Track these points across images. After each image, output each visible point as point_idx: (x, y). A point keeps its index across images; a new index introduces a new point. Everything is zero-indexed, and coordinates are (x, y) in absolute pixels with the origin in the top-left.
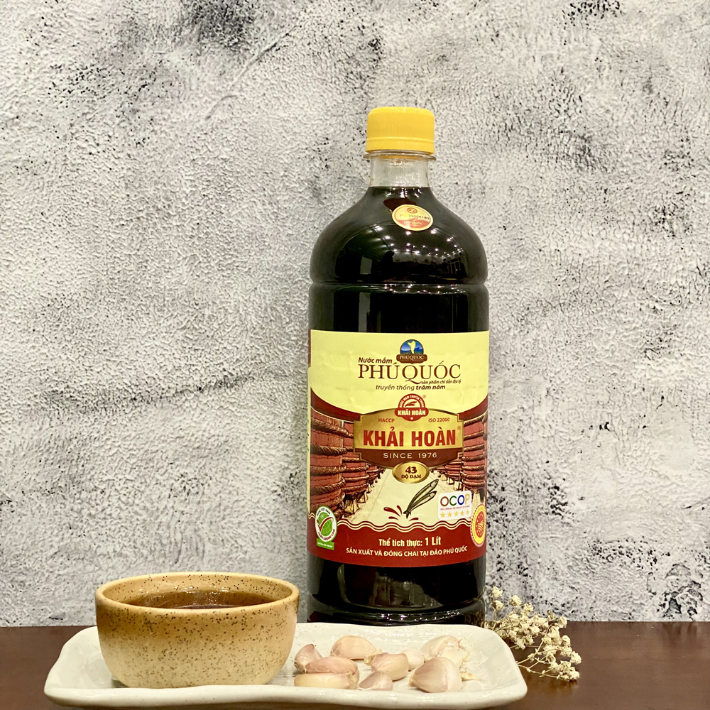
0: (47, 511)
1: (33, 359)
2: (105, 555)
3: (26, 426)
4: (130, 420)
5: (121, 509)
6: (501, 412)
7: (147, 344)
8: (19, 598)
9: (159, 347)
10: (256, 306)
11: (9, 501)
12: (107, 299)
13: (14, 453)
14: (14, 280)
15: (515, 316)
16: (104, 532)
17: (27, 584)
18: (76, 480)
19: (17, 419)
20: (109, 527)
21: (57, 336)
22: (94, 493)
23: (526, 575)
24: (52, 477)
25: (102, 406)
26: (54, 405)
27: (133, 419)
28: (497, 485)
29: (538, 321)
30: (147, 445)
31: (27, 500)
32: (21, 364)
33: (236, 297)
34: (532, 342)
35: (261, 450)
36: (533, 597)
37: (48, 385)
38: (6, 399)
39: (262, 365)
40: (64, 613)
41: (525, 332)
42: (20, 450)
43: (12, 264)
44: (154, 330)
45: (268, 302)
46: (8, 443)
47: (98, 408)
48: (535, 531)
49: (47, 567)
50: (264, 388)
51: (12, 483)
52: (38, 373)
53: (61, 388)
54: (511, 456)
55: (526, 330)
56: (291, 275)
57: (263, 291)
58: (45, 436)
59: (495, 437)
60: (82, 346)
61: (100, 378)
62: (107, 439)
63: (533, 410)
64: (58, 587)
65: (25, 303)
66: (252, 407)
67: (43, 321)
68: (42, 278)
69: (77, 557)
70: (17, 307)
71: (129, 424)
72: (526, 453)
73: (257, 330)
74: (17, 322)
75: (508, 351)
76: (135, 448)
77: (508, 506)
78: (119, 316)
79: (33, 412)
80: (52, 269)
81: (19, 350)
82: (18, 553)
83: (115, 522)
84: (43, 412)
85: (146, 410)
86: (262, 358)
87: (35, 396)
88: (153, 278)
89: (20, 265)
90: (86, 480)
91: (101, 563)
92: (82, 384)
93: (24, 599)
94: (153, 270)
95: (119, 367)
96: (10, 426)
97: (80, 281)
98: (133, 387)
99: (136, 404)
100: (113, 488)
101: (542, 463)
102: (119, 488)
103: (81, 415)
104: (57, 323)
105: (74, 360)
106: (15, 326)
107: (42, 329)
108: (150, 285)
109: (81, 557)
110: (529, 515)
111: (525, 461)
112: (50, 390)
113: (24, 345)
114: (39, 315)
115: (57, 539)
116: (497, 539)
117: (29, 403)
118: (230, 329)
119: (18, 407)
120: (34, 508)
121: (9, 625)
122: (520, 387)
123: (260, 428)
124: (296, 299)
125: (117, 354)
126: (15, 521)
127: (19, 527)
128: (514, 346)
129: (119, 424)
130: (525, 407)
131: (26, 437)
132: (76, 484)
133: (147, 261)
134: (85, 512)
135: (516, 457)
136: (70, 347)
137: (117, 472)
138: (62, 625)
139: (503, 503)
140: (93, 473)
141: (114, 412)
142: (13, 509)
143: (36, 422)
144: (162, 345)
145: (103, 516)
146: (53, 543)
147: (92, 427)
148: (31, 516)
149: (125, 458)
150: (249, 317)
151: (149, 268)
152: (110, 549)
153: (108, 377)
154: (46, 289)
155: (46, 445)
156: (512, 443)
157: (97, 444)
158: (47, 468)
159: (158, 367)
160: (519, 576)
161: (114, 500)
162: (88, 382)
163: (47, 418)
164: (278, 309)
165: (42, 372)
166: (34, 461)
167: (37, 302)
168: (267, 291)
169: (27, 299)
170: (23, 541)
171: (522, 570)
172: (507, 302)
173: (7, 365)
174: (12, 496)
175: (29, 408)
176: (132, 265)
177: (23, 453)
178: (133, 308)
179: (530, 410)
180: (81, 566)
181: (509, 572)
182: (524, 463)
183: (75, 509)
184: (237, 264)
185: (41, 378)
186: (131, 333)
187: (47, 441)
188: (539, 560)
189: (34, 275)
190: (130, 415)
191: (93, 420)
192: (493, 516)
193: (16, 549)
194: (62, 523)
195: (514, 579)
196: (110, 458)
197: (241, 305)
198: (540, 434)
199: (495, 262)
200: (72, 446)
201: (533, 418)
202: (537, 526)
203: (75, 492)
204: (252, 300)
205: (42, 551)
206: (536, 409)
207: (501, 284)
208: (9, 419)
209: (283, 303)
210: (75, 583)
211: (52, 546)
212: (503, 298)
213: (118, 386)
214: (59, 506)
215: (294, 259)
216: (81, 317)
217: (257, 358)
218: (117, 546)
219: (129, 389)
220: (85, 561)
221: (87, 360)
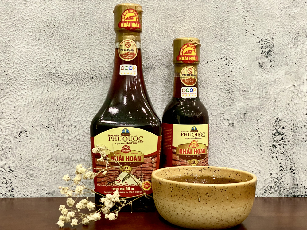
0: (45, 136)
1: (38, 55)
2: (76, 161)
3: (34, 91)
4: (90, 89)
5: (85, 136)
6: (283, 87)
7: (99, 49)
8: (30, 183)
9: (106, 50)
10: (157, 29)
11: (25, 131)
12: (78, 24)
13: (28, 105)
14: (28, 11)
15: (292, 37)
16: (75, 148)
17: (34, 175)
18: (61, 120)
19: (30, 87)
20: (78, 145)
21: (51, 42)
22: (71, 127)
23: (294, 173)
24: (48, 119)
25: (75, 81)
26: (50, 80)
27: (91, 88)
28: (280, 126)
29: (303, 40)
30: (99, 103)
31: (35, 131)
32: (32, 58)
33: (147, 24)
34: (300, 51)
35: (158, 106)
36: (297, 185)
37: (46, 69)
38: (24, 76)
39: (160, 61)
40: (54, 191)
41: (297, 46)
42: (31, 104)
43: (28, 3)
44: (103, 41)
45: (163, 28)
46: (25, 100)
47: (73, 82)
48: (299, 150)
49: (45, 167)
50: (160, 73)
51: (26, 122)
52: (41, 62)
53: (53, 71)
54: (288, 111)
55: (297, 45)
56: (175, 13)
57: (161, 21)
58: (45, 96)
59: (280, 101)
60: (65, 48)
61: (74, 66)
62: (78, 99)
63: (300, 87)
64: (51, 177)
65: (34, 24)
66: (154, 83)
67: (44, 34)
68: (44, 11)
69: (61, 161)
70: (30, 27)
71: (89, 91)
72: (296, 109)
73: (158, 42)
74: (30, 34)
75: (287, 56)
76: (92, 104)
77: (286, 137)
78: (85, 33)
79: (38, 84)
80: (49, 6)
81: (31, 50)
82: (30, 159)
83: (82, 143)
84: (43, 84)
85: (98, 84)
86: (160, 57)
87: (40, 75)
88: (103, 13)
89: (32, 4)
90: (66, 120)
91: (74, 165)
92: (64, 69)
93: (33, 183)
94: (103, 8)
95: (84, 61)
96: (26, 91)
97: (64, 13)
98: (91, 71)
99: (93, 81)
100: (81, 125)
101: (304, 115)
102: (84, 125)
103: (64, 85)
104: (51, 36)
105: (60, 56)
106: (29, 37)
107: (43, 39)
108: (101, 16)
109: (64, 161)
110: (296, 142)
111: (295, 114)
112: (47, 72)
113: (34, 47)
114: (42, 31)
115: (51, 152)
116: (280, 154)
117: (36, 79)
118: (143, 41)
119: (30, 81)
120: (39, 135)
121: (25, 197)
122: (293, 75)
123: (158, 95)
124: (178, 26)
125: (84, 53)
126: (28, 142)
127: (31, 145)
128: (290, 53)
129: (84, 91)
130: (296, 85)
131: (35, 97)
132: (61, 123)
133: (100, 3)
134: (66, 138)
135: (290, 111)
136: (58, 49)
137: (82, 116)
138: (53, 197)
139: (283, 136)
140: (70, 117)
141: (82, 85)
142: (27, 135)
143: (40, 89)
144: (107, 49)
145: (75, 140)
146: (49, 154)
147: (70, 92)
148: (37, 139)
149: (87, 109)
150: (153, 35)
151: (101, 7)
152: (79, 157)
153: (78, 66)
154: (46, 17)
155: (45, 102)
156: (288, 104)
157: (72, 101)
158: (46, 114)
159: (105, 61)
160: (291, 174)
161: (81, 131)
162: (68, 68)
163: (45, 87)
164: (169, 31)
165: (43, 62)
166: (39, 110)
167: (41, 24)
168: (163, 21)
169: (35, 22)
170: (32, 153)
171: (292, 171)
172: (288, 29)
173: (24, 58)
174: (27, 128)
175: (36, 81)
176: (92, 5)
177: (33, 106)
178: (92, 28)
179: (298, 87)
180: (63, 166)
181: (286, 171)
182: (294, 115)
183: (61, 136)
184: (147, 7)
185: (43, 65)
186: (91, 42)
187: (46, 99)
188: (301, 165)
189: (40, 9)
190: (90, 86)
191: (70, 89)
192: (278, 142)
193: (29, 157)
194: (54, 143)
195: (288, 175)
196: (79, 109)
197: (149, 29)
198: (303, 99)
199: (282, 9)
200: (59, 103)
201: (299, 91)
202: (300, 148)
203: (60, 127)
204: (155, 26)
205: (42, 158)
206: (301, 86)
207: (285, 20)
208: (25, 87)
209: (171, 28)
210: (60, 175)
211: (48, 155)
212: (285, 27)
213: (84, 70)
214: (52, 134)
215: (178, 4)
216: (64, 33)
217: (157, 57)
218: (83, 156)
219: (89, 72)
220: (66, 164)
221: (67, 56)
